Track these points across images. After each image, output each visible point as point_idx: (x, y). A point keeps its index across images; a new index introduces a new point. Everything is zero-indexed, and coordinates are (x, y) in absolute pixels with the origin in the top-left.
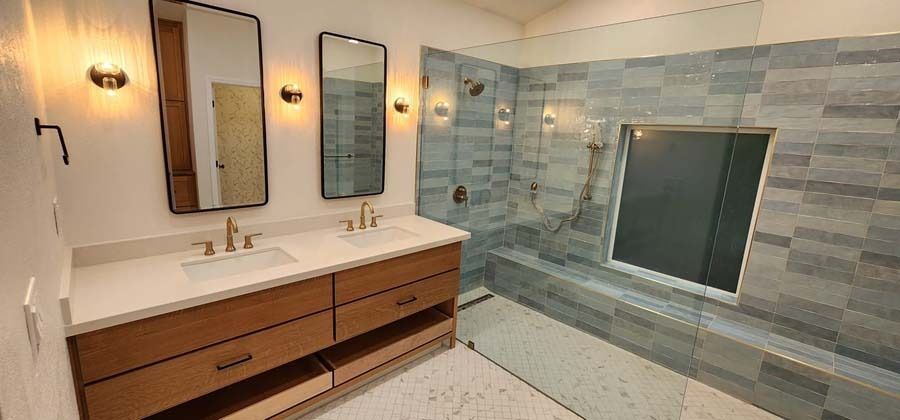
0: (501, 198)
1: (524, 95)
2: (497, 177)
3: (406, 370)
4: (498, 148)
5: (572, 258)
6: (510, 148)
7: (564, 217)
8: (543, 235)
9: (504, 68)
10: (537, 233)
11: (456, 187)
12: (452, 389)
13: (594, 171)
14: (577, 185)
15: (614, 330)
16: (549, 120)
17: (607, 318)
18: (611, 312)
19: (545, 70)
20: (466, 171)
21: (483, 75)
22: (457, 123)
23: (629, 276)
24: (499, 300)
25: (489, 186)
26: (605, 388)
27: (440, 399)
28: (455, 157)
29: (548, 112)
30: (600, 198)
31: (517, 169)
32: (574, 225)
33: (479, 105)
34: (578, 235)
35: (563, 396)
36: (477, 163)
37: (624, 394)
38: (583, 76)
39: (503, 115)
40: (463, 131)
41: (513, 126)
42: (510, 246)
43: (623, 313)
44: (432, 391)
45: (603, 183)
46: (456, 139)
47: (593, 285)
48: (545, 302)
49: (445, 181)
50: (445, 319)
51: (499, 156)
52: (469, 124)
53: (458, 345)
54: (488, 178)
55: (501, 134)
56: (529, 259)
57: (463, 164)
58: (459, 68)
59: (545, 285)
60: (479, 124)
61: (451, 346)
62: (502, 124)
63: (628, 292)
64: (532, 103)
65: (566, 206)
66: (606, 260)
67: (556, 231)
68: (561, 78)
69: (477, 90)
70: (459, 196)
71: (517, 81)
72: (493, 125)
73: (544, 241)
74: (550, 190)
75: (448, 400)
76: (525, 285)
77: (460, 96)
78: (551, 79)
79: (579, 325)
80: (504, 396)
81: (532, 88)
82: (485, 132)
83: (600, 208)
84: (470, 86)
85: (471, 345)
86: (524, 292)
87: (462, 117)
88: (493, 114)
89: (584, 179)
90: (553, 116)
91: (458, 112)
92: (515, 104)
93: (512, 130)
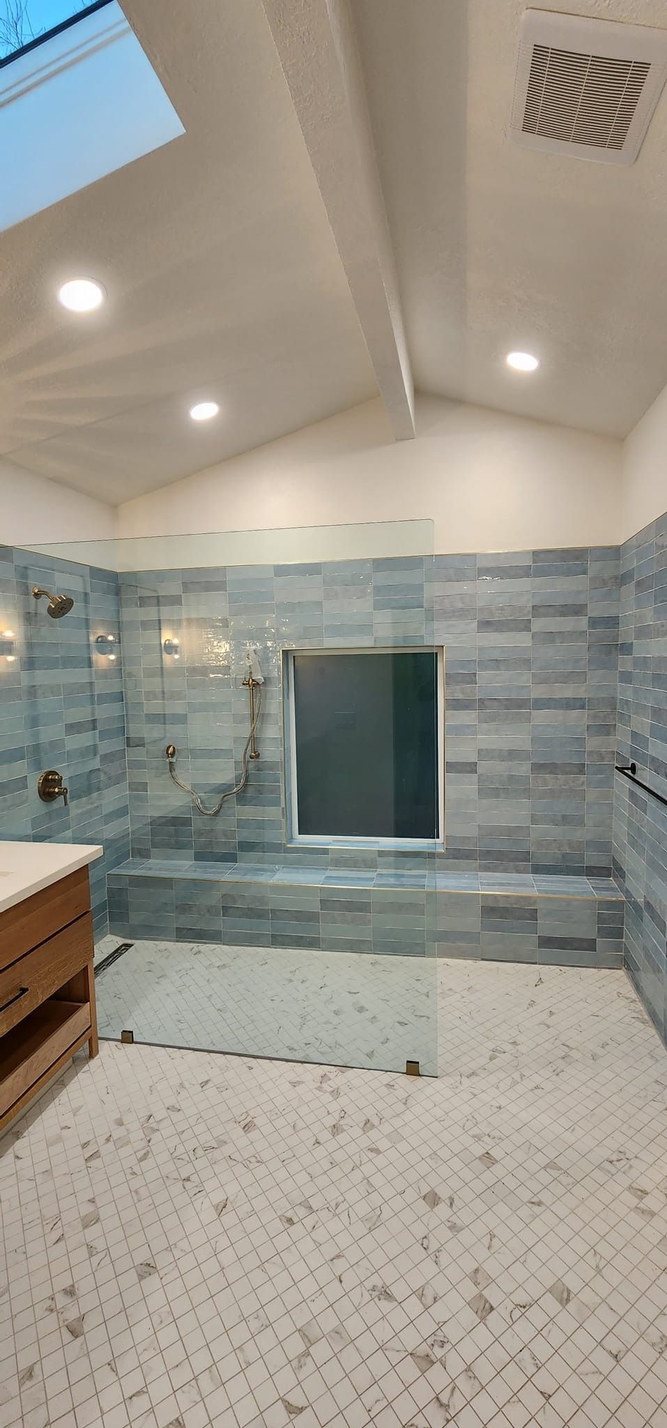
0: (119, 779)
1: (132, 614)
2: (106, 747)
3: (18, 1135)
4: (103, 699)
5: (247, 846)
6: (120, 697)
7: (224, 790)
8: (197, 823)
9: (96, 572)
10: (186, 822)
11: (42, 773)
12: (120, 1123)
13: (257, 716)
14: (236, 740)
15: (325, 930)
16: (171, 648)
17: (312, 917)
18: (316, 907)
19: (161, 576)
20: (55, 745)
21: (64, 584)
22: (30, 663)
23: (325, 851)
24: (144, 949)
25: (96, 763)
26: (336, 1013)
27: (106, 1149)
28: (34, 722)
29: (167, 636)
30: (270, 753)
31: (138, 729)
32: (242, 798)
33: (62, 632)
34: (248, 812)
35: (291, 1049)
36: (73, 728)
37: (361, 1010)
38: (220, 586)
39: (102, 644)
40: (42, 677)
41: (120, 662)
42: (143, 854)
43: (330, 902)
44: (85, 1145)
45: (271, 732)
46: (32, 691)
47: (283, 877)
48: (220, 923)
49: (20, 768)
50: (74, 1010)
51: (106, 712)
52: (52, 664)
53: (105, 1048)
54: (94, 750)
55: (105, 674)
56: (182, 867)
57: (49, 733)
58: (23, 572)
59: (214, 899)
60: (68, 662)
61: (92, 1054)
62: (104, 660)
63: (329, 873)
64: (145, 625)
65: (225, 773)
66: (291, 839)
67: (217, 813)
68: (186, 587)
69: (61, 608)
70: (49, 789)
71: (117, 592)
72: (90, 663)
73: (200, 833)
74: (195, 754)
75: (123, 1142)
76: (183, 908)
77: (29, 618)
78: (173, 589)
79: (278, 941)
80: (210, 1091)
81: (143, 602)
82: (78, 676)
83: (273, 766)
84: (45, 603)
85: (128, 1037)
86: (185, 921)
87: (37, 653)
88: (89, 645)
89: (245, 730)
90: (176, 641)
91: (30, 646)
92: (119, 627)
93: (120, 669)
